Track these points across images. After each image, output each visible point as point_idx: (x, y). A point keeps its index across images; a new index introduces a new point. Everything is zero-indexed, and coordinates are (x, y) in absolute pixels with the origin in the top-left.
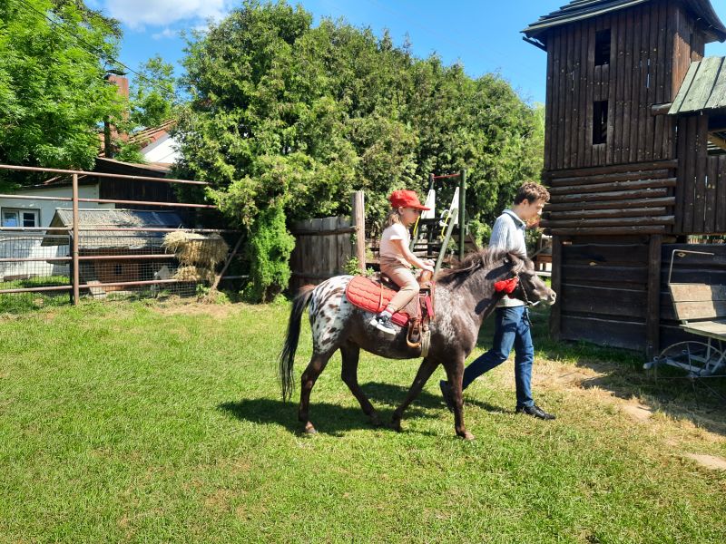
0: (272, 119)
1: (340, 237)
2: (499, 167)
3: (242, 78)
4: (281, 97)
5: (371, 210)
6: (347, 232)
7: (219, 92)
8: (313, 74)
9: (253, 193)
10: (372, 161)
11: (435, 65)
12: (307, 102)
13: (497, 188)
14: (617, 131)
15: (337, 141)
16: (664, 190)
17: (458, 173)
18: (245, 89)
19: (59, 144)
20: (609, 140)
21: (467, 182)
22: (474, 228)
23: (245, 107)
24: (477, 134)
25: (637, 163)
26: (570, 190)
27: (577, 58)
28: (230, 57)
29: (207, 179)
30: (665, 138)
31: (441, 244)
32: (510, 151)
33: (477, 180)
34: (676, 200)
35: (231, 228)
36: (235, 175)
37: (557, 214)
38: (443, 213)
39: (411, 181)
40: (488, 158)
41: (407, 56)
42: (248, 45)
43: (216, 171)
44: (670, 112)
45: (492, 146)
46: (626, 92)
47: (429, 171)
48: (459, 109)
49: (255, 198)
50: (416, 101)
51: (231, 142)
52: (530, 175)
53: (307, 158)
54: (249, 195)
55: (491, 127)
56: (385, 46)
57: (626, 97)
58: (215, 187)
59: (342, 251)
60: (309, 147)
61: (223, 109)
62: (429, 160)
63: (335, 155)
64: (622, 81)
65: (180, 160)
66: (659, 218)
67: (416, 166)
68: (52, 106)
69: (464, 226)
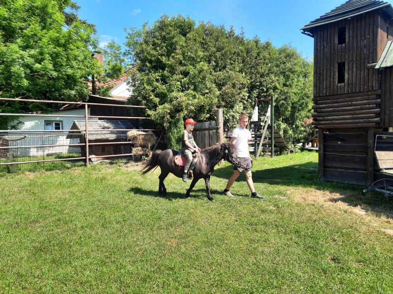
0: (177, 75)
1: (211, 132)
2: (291, 94)
3: (162, 55)
4: (181, 63)
5: (225, 118)
6: (214, 129)
7: (151, 62)
8: (196, 51)
9: (169, 111)
10: (226, 94)
11: (257, 42)
12: (193, 65)
13: (291, 105)
14: (350, 77)
15: (208, 84)
16: (374, 105)
17: (270, 98)
18: (164, 60)
19: (72, 89)
20: (346, 81)
21: (275, 101)
22: (279, 125)
23: (163, 69)
24: (279, 77)
25: (360, 92)
26: (327, 106)
27: (329, 41)
28: (156, 44)
29: (146, 105)
30: (374, 80)
31: (262, 134)
32: (297, 85)
33: (280, 101)
34: (381, 110)
35: (158, 129)
36: (159, 102)
37: (320, 118)
38: (262, 118)
39: (246, 102)
40: (286, 89)
41: (242, 39)
42: (164, 39)
43: (151, 101)
44: (376, 68)
45: (288, 83)
46: (354, 58)
47: (255, 97)
48: (270, 65)
49: (169, 114)
50: (247, 62)
51: (157, 87)
52: (308, 97)
53: (193, 93)
54: (167, 112)
55: (287, 73)
56: (231, 34)
57: (354, 60)
58: (150, 109)
59: (212, 139)
60: (194, 87)
61: (153, 71)
62: (254, 91)
63: (207, 91)
64: (352, 52)
65: (132, 96)
66: (372, 120)
67: (248, 95)
68: (70, 71)
69: (273, 125)
